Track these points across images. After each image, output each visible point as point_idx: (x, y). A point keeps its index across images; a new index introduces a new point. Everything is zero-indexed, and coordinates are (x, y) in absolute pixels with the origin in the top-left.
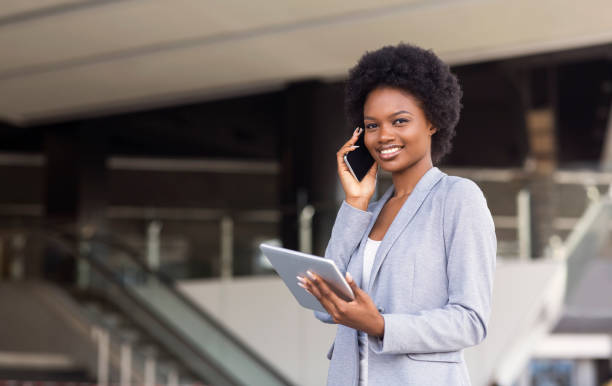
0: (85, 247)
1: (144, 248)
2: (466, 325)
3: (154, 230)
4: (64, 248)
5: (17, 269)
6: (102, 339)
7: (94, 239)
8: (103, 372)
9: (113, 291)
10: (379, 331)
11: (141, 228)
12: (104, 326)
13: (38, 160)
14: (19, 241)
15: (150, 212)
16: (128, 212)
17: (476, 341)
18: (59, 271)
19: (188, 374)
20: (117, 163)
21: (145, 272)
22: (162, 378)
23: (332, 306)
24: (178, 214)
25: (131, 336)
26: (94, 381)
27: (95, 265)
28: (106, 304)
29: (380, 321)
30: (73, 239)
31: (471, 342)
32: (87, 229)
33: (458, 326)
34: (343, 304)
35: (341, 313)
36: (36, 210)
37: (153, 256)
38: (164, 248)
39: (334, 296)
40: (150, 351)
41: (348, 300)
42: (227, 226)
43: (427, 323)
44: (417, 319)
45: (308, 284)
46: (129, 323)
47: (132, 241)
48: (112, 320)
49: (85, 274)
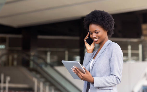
0: (32, 58)
1: (46, 58)
2: (115, 79)
3: (49, 54)
4: (27, 58)
5: (15, 63)
6: (36, 81)
7: (34, 56)
8: (36, 89)
9: (39, 69)
10: (92, 81)
11: (46, 53)
12: (36, 78)
13: (20, 36)
14: (16, 56)
15: (48, 49)
16: (42, 49)
17: (118, 83)
18: (26, 64)
19: (57, 89)
20: (40, 37)
21: (46, 64)
22: (50, 90)
23: (80, 75)
24: (55, 50)
25: (43, 80)
26: (33, 91)
27: (34, 62)
28: (37, 72)
29: (93, 79)
30: (29, 56)
31: (116, 84)
32: (32, 53)
33: (113, 80)
34: (83, 74)
35: (82, 76)
36: (20, 48)
37: (49, 60)
38: (51, 58)
39: (80, 72)
40: (48, 84)
41: (84, 73)
42: (67, 53)
43: (104, 79)
44: (102, 78)
45: (74, 70)
46: (42, 77)
47: (43, 56)
48: (38, 76)
49: (32, 64)
